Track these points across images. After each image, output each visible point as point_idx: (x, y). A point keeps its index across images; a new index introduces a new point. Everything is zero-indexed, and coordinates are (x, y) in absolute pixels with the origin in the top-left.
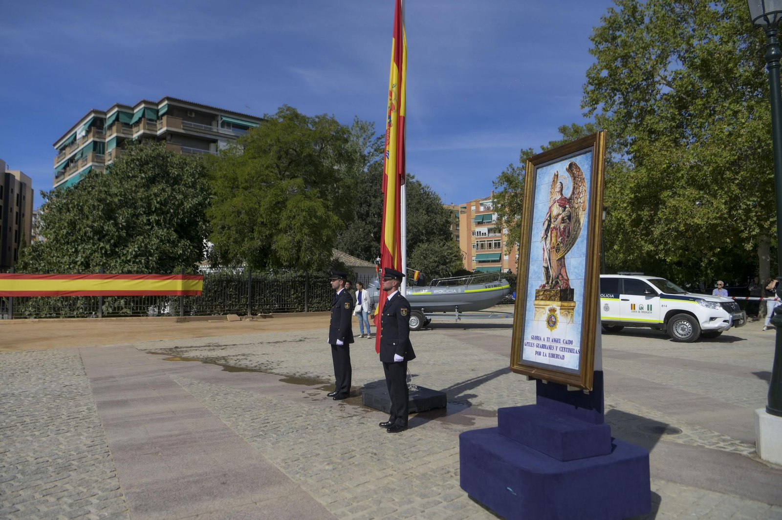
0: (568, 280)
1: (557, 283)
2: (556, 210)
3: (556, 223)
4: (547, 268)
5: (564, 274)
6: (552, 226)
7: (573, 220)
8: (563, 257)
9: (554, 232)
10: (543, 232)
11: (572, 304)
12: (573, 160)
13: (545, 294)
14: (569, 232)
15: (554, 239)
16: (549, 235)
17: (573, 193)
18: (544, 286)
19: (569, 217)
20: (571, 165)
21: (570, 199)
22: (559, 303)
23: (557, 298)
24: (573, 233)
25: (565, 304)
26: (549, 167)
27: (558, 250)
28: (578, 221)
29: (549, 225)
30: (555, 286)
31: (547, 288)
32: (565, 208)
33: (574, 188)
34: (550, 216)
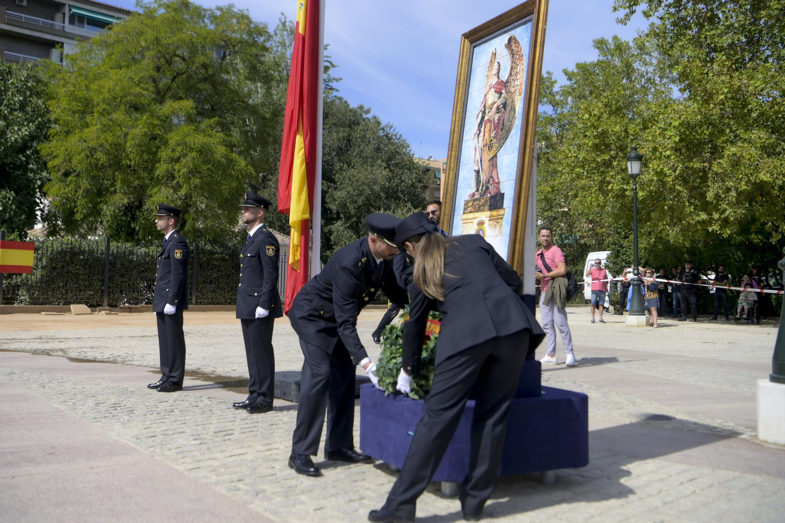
0: (499, 183)
1: (487, 188)
2: (491, 97)
3: (490, 114)
4: (478, 172)
5: (495, 176)
6: (486, 118)
7: (509, 108)
8: (495, 156)
9: (488, 125)
10: (477, 126)
11: (501, 212)
12: (513, 33)
13: (473, 205)
14: (503, 124)
15: (487, 134)
16: (482, 130)
17: (511, 74)
18: (474, 195)
19: (505, 105)
20: (510, 40)
21: (507, 82)
22: (488, 213)
23: (487, 207)
24: (507, 124)
25: (495, 213)
26: (487, 45)
27: (490, 148)
28: (513, 109)
29: (483, 118)
30: (485, 192)
31: (477, 196)
32: (501, 94)
33: (512, 69)
34: (485, 106)
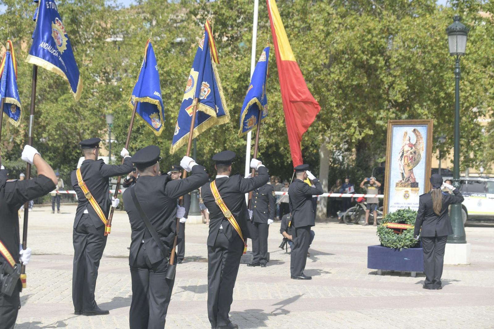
0: (415, 179)
1: (409, 180)
2: (407, 148)
3: (407, 154)
4: (403, 174)
5: (413, 176)
6: (405, 155)
7: (417, 154)
8: (412, 169)
9: (406, 158)
10: (399, 157)
11: (418, 189)
12: (416, 128)
13: (400, 184)
14: (415, 159)
15: (406, 161)
16: (403, 158)
17: (416, 142)
18: (401, 181)
19: (415, 152)
20: (414, 130)
21: (415, 145)
22: (411, 188)
23: (410, 186)
24: (417, 160)
25: (414, 189)
26: (401, 128)
27: (409, 166)
28: (419, 155)
29: (403, 155)
30: (407, 181)
31: (403, 181)
32: (412, 148)
33: (417, 140)
34: (403, 150)
